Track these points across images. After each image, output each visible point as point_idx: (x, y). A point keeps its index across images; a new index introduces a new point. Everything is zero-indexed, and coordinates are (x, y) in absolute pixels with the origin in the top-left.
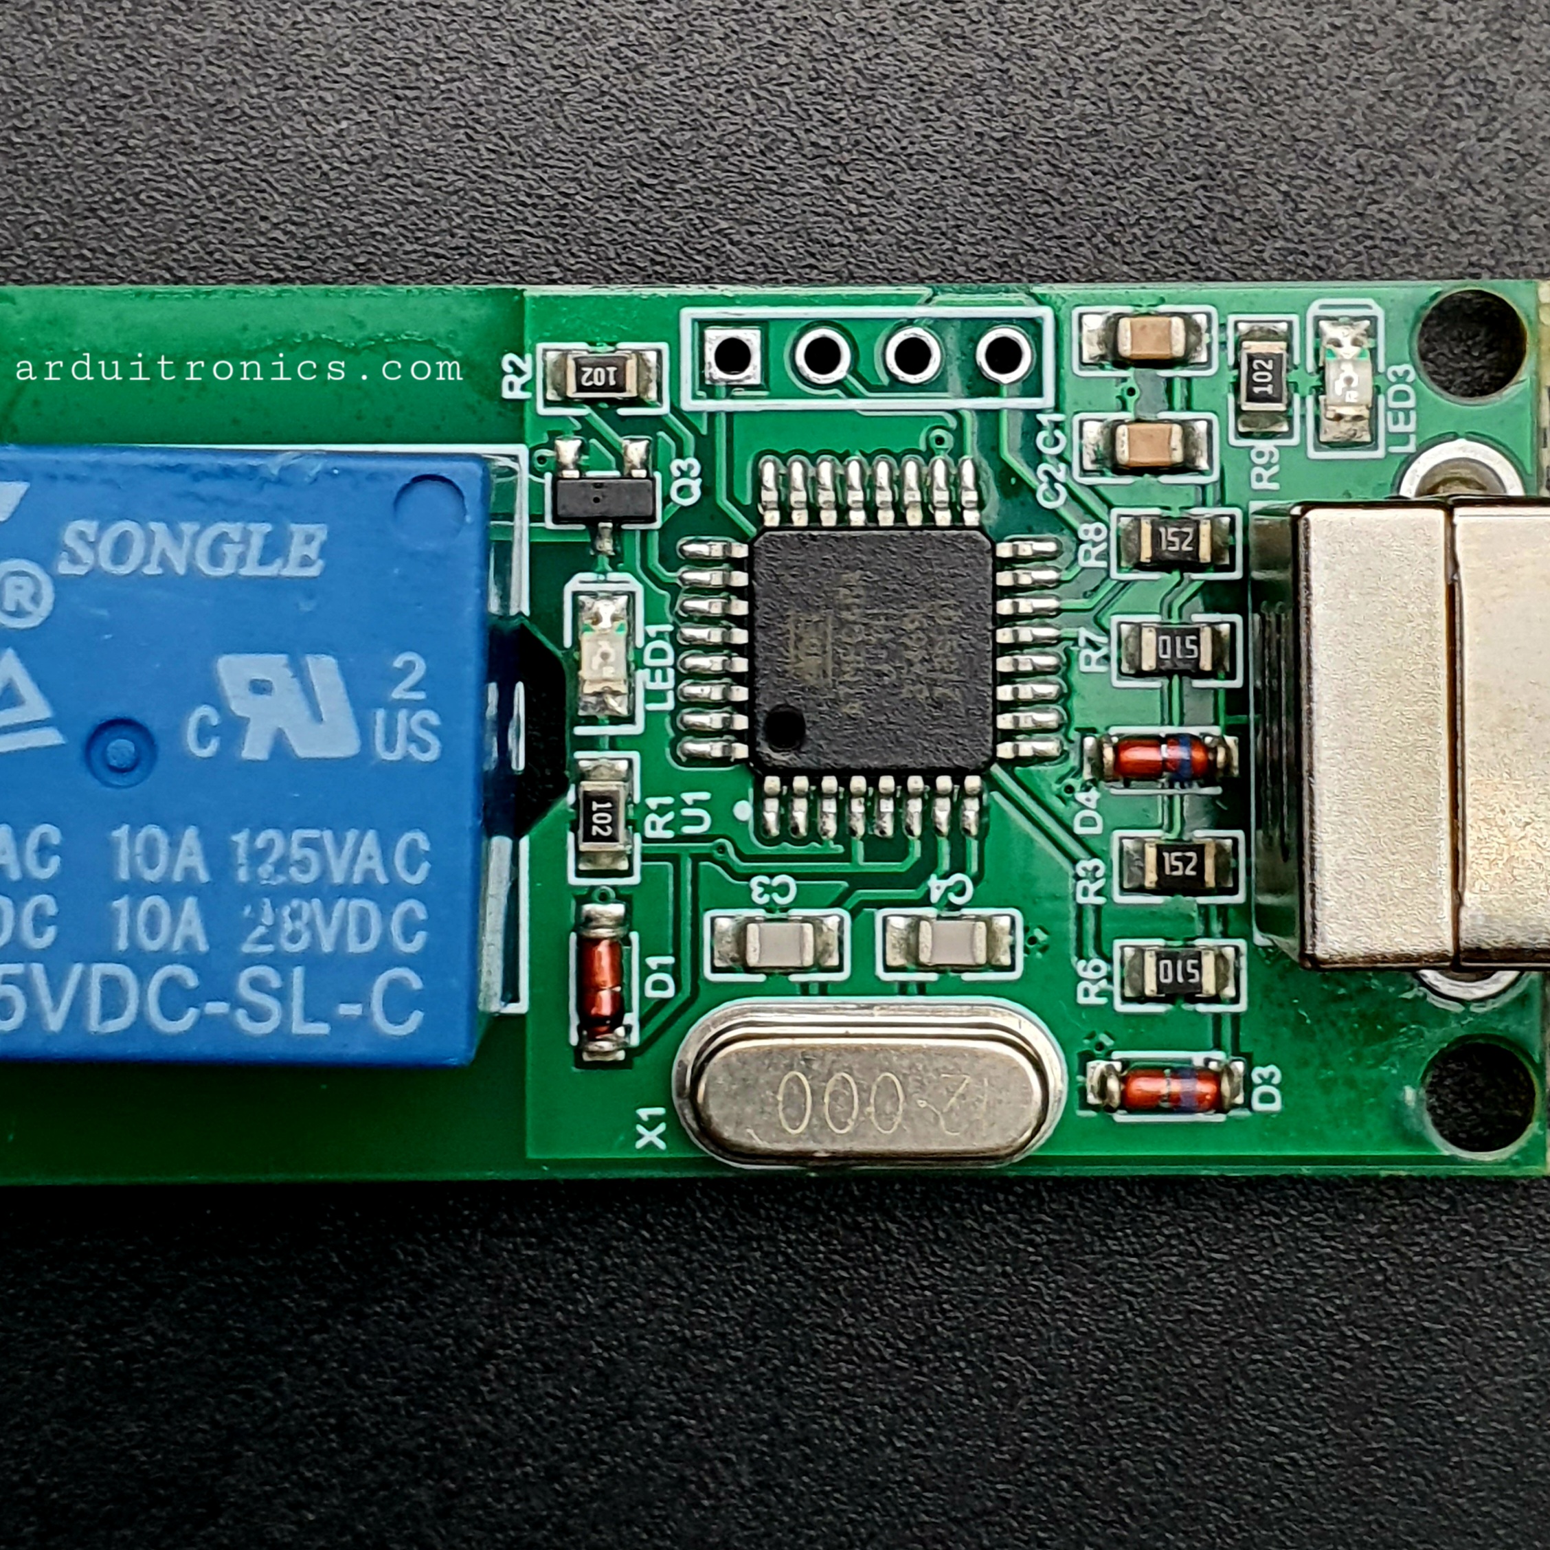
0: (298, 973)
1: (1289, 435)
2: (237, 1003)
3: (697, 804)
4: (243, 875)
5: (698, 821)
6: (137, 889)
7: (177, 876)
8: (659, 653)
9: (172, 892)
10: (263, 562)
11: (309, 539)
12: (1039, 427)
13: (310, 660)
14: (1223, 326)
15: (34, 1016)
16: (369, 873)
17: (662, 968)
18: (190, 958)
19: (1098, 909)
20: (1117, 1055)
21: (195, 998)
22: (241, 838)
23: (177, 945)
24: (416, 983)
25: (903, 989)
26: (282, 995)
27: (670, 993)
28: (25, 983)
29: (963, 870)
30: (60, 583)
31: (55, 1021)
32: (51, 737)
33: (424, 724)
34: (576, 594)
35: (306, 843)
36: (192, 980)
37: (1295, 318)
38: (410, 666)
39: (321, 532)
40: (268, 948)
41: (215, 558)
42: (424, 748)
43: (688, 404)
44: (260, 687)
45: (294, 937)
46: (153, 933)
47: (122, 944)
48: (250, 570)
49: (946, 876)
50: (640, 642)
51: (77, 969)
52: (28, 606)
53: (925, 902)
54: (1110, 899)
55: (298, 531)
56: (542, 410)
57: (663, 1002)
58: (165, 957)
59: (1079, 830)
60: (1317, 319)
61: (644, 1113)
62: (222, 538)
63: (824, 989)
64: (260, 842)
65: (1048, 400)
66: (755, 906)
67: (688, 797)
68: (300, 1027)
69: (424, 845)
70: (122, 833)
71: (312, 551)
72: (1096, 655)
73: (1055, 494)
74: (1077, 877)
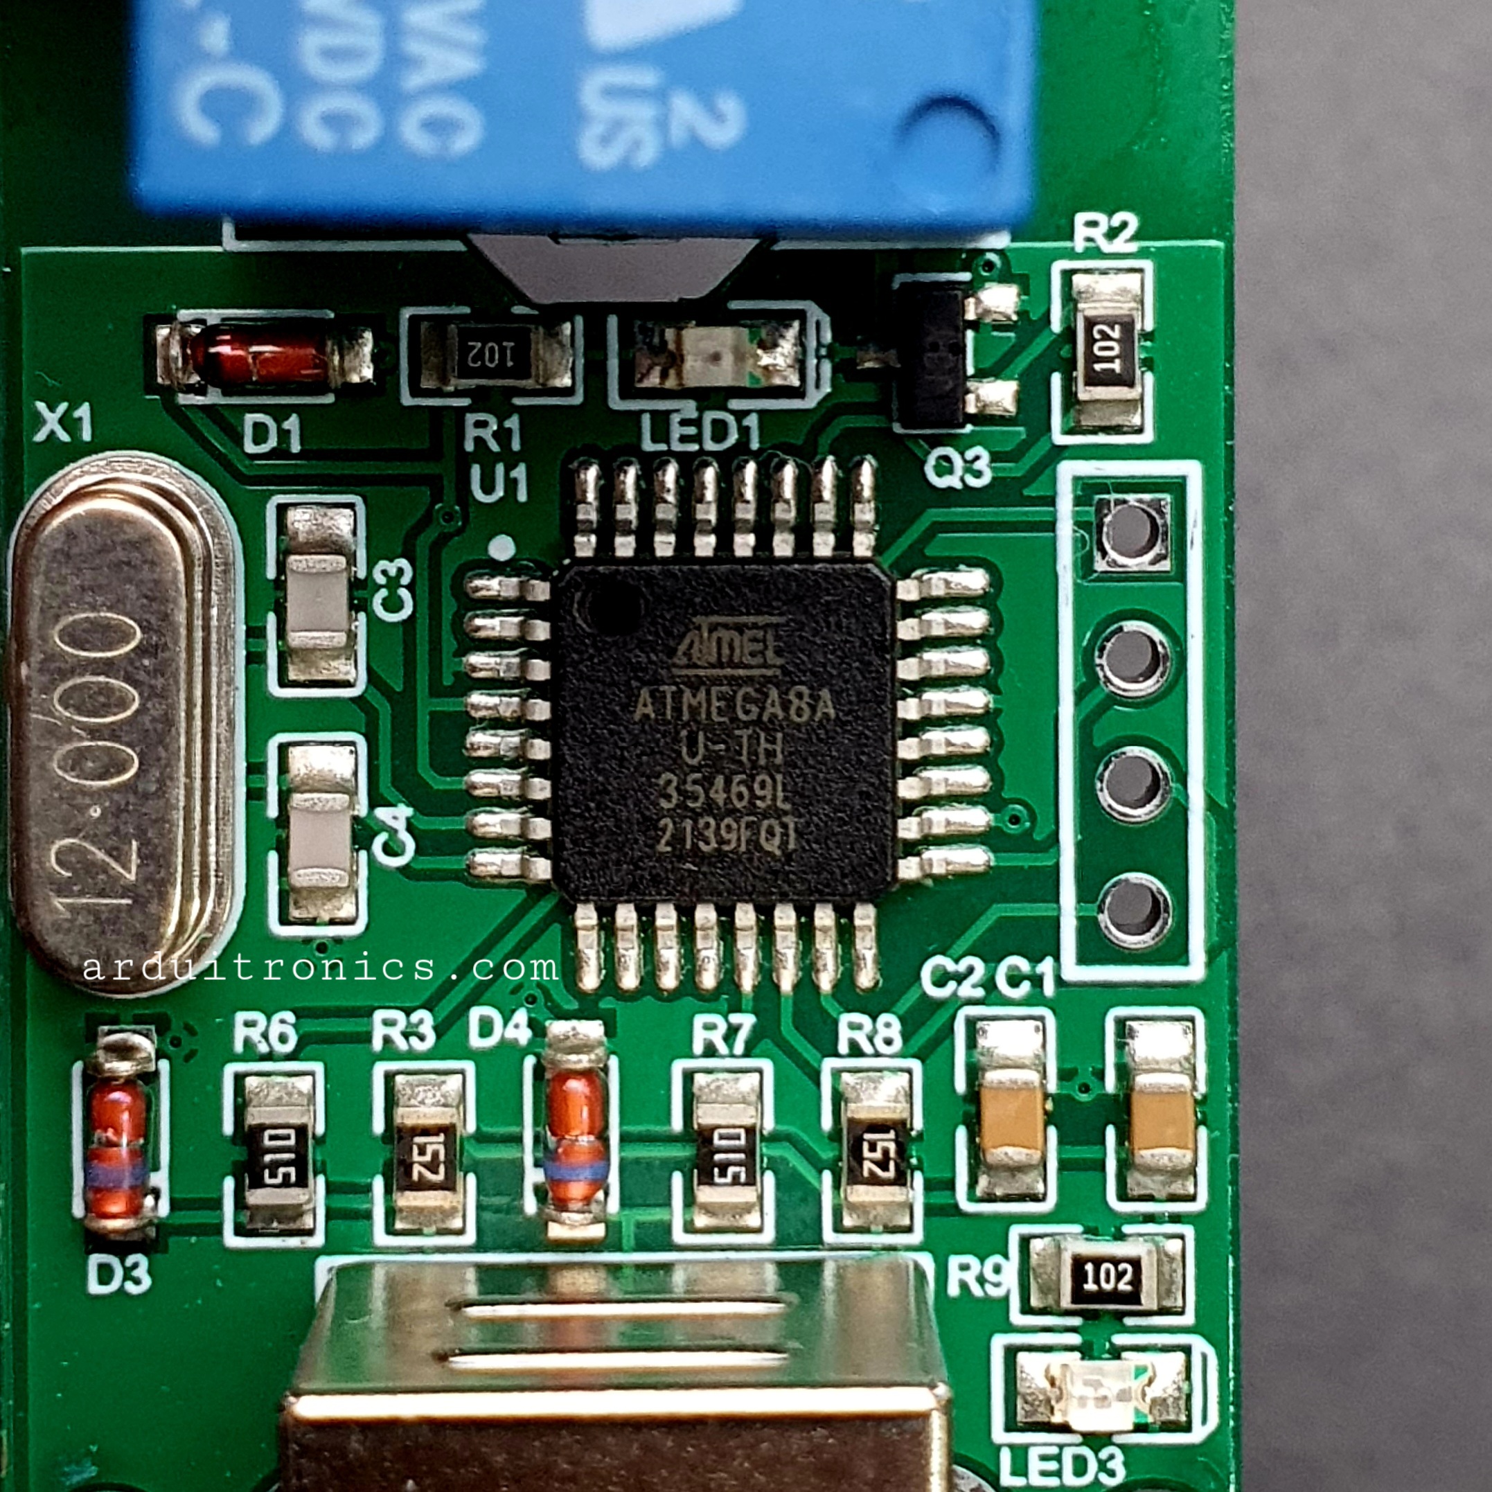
1: (1027, 1309)
3: (511, 484)
5: (488, 488)
8: (720, 431)
12: (1036, 960)
14: (1175, 1218)
17: (284, 435)
19: (367, 1038)
20: (164, 1065)
25: (256, 769)
27: (250, 448)
29: (419, 851)
34: (801, 315)
37: (1189, 1319)
43: (1068, 470)
49: (410, 828)
50: (735, 404)
53: (375, 800)
54: (381, 1057)
56: (1058, 267)
57: (238, 440)
59: (476, 1013)
60: (1187, 1350)
61: (84, 411)
63: (255, 659)
65: (1073, 972)
66: (370, 565)
67: (520, 472)
72: (717, 1037)
73: (940, 982)
74: (408, 1012)
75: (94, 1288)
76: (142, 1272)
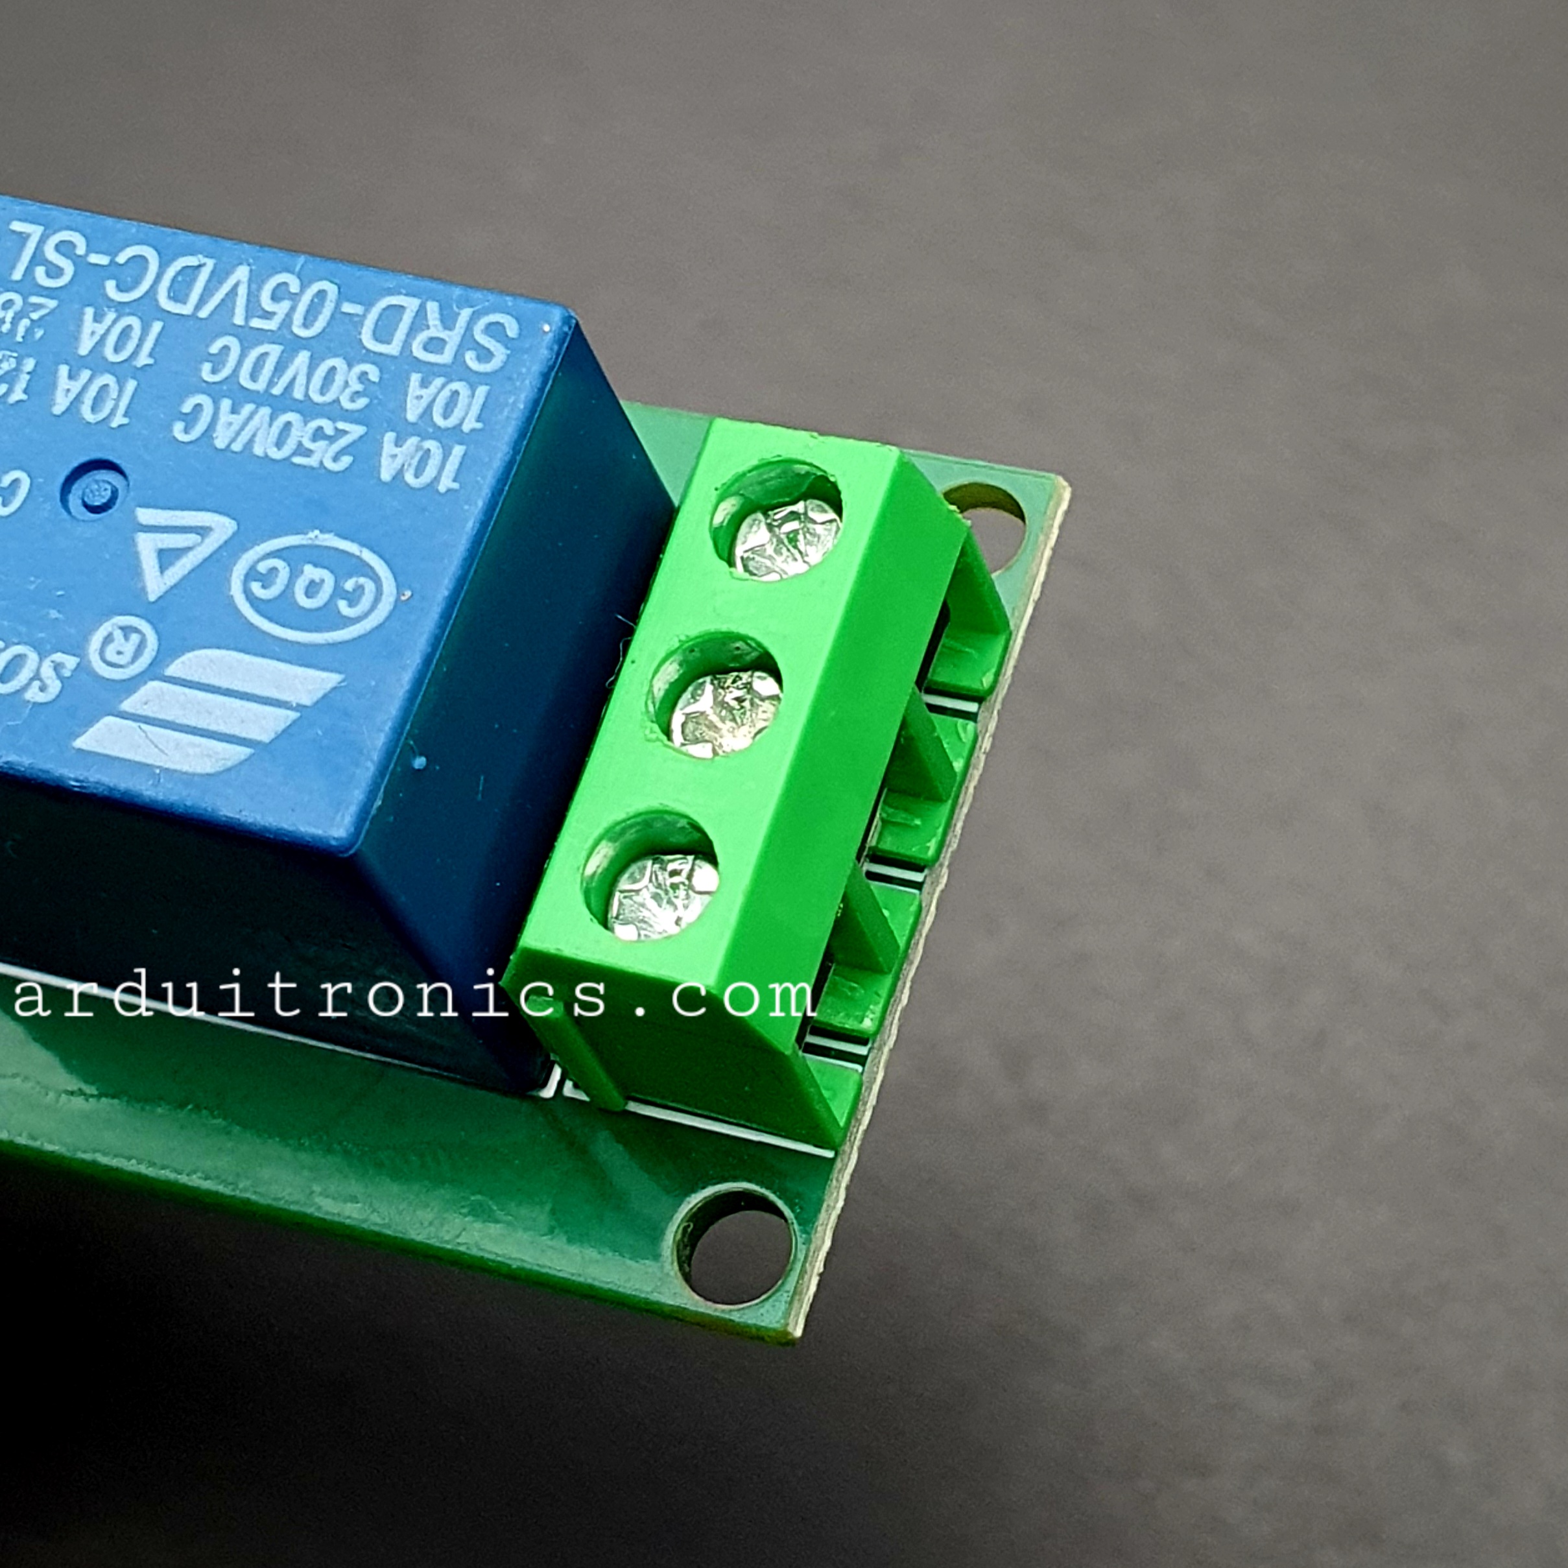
2: (78, 261)
4: (29, 364)
6: (121, 371)
7: (86, 374)
9: (95, 362)
15: (256, 282)
18: (102, 305)
21: (113, 270)
22: (18, 396)
23: (111, 316)
28: (253, 308)
30: (78, 649)
31: (242, 273)
32: (146, 516)
36: (110, 286)
40: (34, 299)
46: (126, 332)
51: (204, 313)
58: (121, 309)
68: (35, 231)
70: (119, 420)
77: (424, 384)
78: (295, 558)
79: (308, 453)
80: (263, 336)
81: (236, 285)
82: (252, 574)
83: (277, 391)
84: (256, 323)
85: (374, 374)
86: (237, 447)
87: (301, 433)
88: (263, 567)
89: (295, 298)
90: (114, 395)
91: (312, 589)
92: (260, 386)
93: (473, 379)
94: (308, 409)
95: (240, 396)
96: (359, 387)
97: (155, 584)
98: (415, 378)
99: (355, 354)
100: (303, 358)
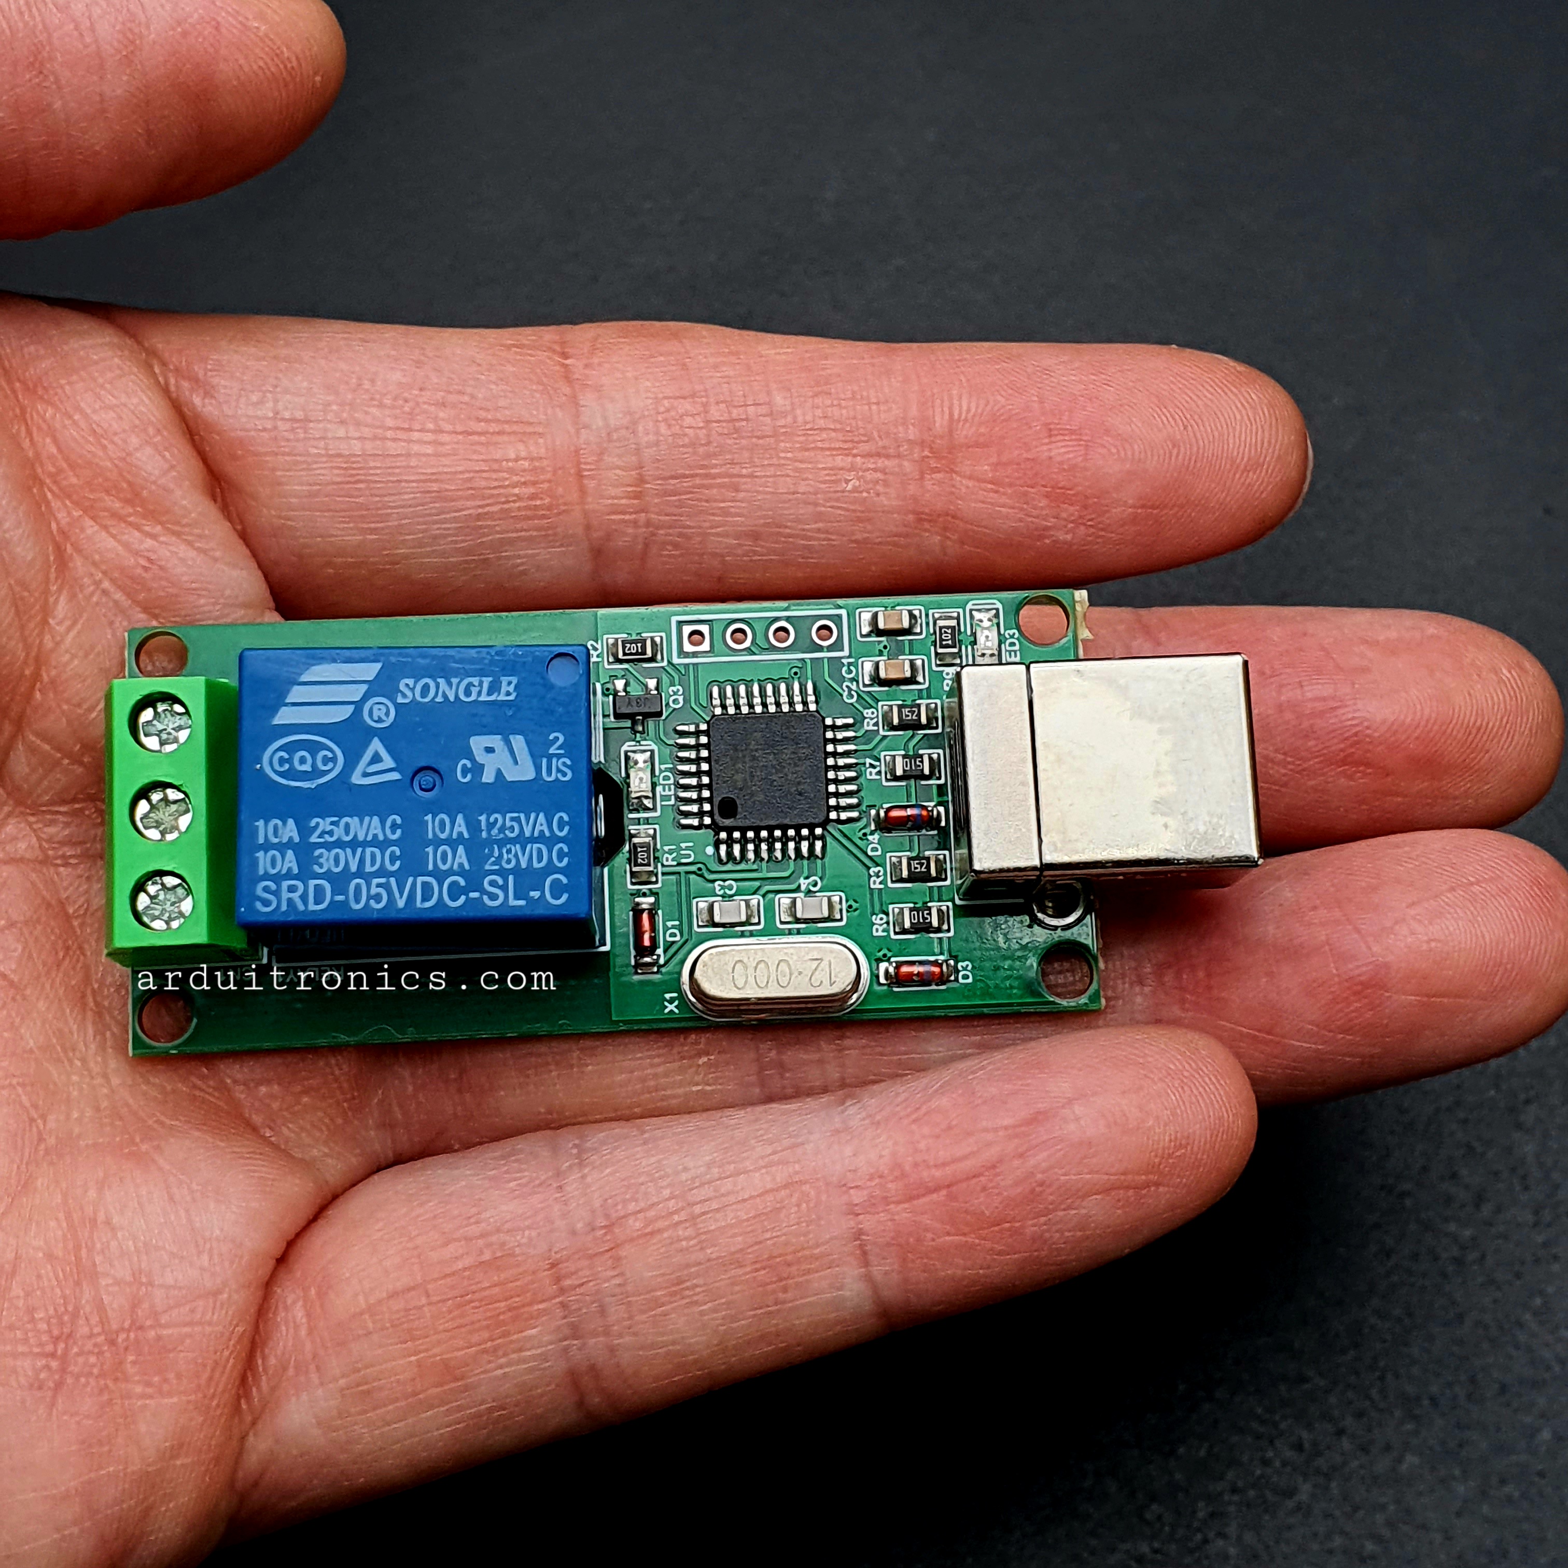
0: (511, 878)
2: (484, 892)
3: (687, 848)
4: (484, 835)
5: (689, 856)
6: (437, 843)
7: (455, 836)
8: (666, 778)
9: (453, 843)
10: (489, 694)
11: (510, 683)
12: (843, 665)
13: (511, 737)
14: (927, 615)
15: (391, 900)
16: (542, 832)
17: (673, 927)
18: (462, 872)
19: (880, 890)
20: (893, 959)
21: (465, 891)
22: (483, 818)
23: (455, 867)
24: (564, 880)
25: (790, 932)
26: (504, 888)
27: (678, 938)
28: (386, 887)
29: (815, 875)
30: (398, 706)
31: (401, 903)
32: (395, 776)
33: (564, 764)
34: (626, 752)
35: (512, 819)
36: (462, 883)
37: (961, 610)
38: (557, 738)
39: (515, 680)
40: (497, 867)
41: (468, 693)
42: (565, 775)
43: (676, 660)
44: (490, 750)
45: (509, 861)
46: (445, 862)
47: (431, 867)
48: (483, 698)
49: (807, 878)
50: (657, 773)
51: (411, 880)
52: (384, 718)
53: (798, 889)
54: (886, 885)
55: (505, 680)
56: (607, 666)
57: (673, 943)
58: (451, 872)
59: (870, 853)
60: (971, 610)
61: (668, 996)
62: (470, 684)
63: (752, 934)
64: (492, 820)
65: (846, 652)
66: (717, 895)
67: (683, 845)
68: (513, 902)
69: (566, 818)
70: (429, 817)
71: (511, 688)
72: (874, 771)
73: (852, 697)
74: (870, 876)
75: (970, 980)
76: (964, 964)
77: (290, 869)
78: (316, 773)
79: (332, 823)
80: (377, 874)
81: (401, 897)
82: (334, 759)
83: (360, 850)
84: (383, 880)
85: (316, 868)
86: (367, 819)
87: (339, 832)
88: (330, 765)
89: (369, 897)
90: (437, 829)
91: (303, 761)
92: (369, 850)
93: (266, 877)
94: (339, 844)
95: (375, 843)
96: (321, 860)
97: (376, 745)
98: (296, 870)
99: (328, 876)
100: (354, 868)
